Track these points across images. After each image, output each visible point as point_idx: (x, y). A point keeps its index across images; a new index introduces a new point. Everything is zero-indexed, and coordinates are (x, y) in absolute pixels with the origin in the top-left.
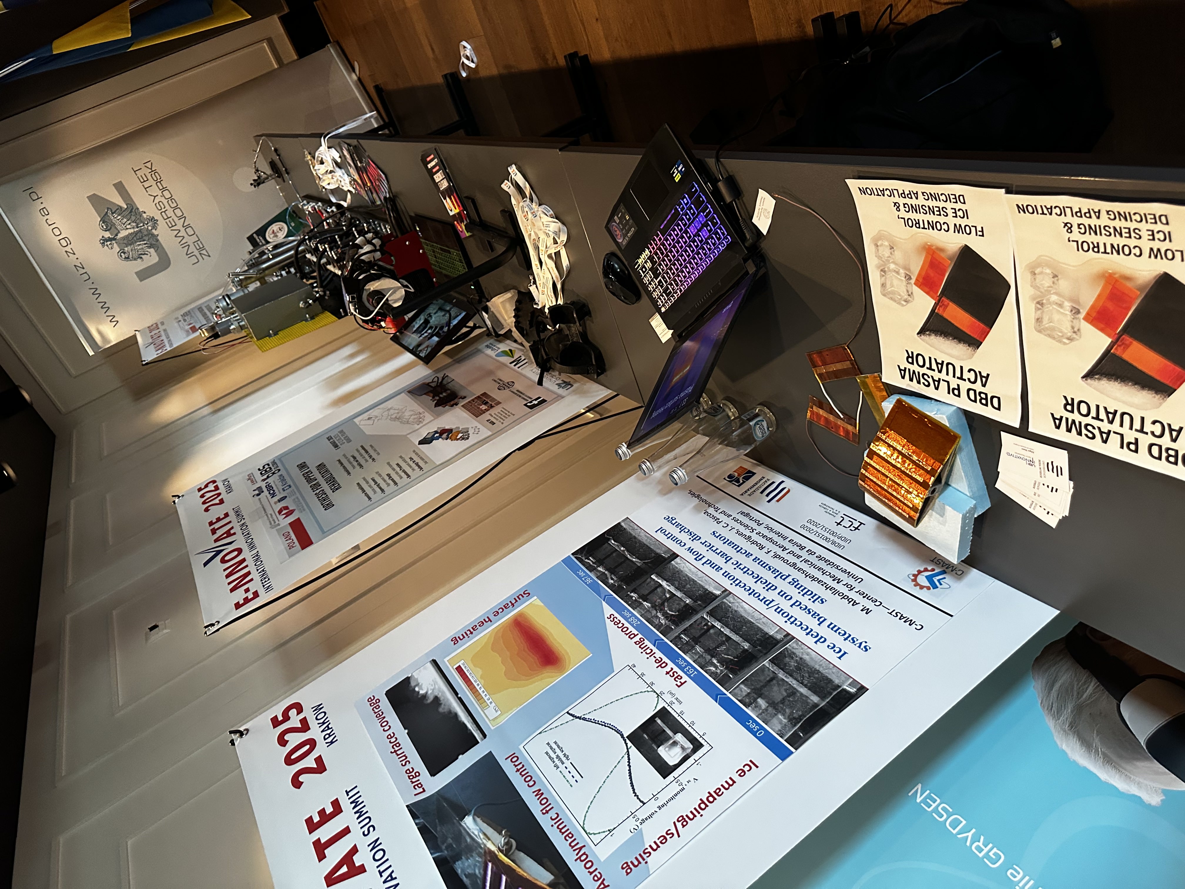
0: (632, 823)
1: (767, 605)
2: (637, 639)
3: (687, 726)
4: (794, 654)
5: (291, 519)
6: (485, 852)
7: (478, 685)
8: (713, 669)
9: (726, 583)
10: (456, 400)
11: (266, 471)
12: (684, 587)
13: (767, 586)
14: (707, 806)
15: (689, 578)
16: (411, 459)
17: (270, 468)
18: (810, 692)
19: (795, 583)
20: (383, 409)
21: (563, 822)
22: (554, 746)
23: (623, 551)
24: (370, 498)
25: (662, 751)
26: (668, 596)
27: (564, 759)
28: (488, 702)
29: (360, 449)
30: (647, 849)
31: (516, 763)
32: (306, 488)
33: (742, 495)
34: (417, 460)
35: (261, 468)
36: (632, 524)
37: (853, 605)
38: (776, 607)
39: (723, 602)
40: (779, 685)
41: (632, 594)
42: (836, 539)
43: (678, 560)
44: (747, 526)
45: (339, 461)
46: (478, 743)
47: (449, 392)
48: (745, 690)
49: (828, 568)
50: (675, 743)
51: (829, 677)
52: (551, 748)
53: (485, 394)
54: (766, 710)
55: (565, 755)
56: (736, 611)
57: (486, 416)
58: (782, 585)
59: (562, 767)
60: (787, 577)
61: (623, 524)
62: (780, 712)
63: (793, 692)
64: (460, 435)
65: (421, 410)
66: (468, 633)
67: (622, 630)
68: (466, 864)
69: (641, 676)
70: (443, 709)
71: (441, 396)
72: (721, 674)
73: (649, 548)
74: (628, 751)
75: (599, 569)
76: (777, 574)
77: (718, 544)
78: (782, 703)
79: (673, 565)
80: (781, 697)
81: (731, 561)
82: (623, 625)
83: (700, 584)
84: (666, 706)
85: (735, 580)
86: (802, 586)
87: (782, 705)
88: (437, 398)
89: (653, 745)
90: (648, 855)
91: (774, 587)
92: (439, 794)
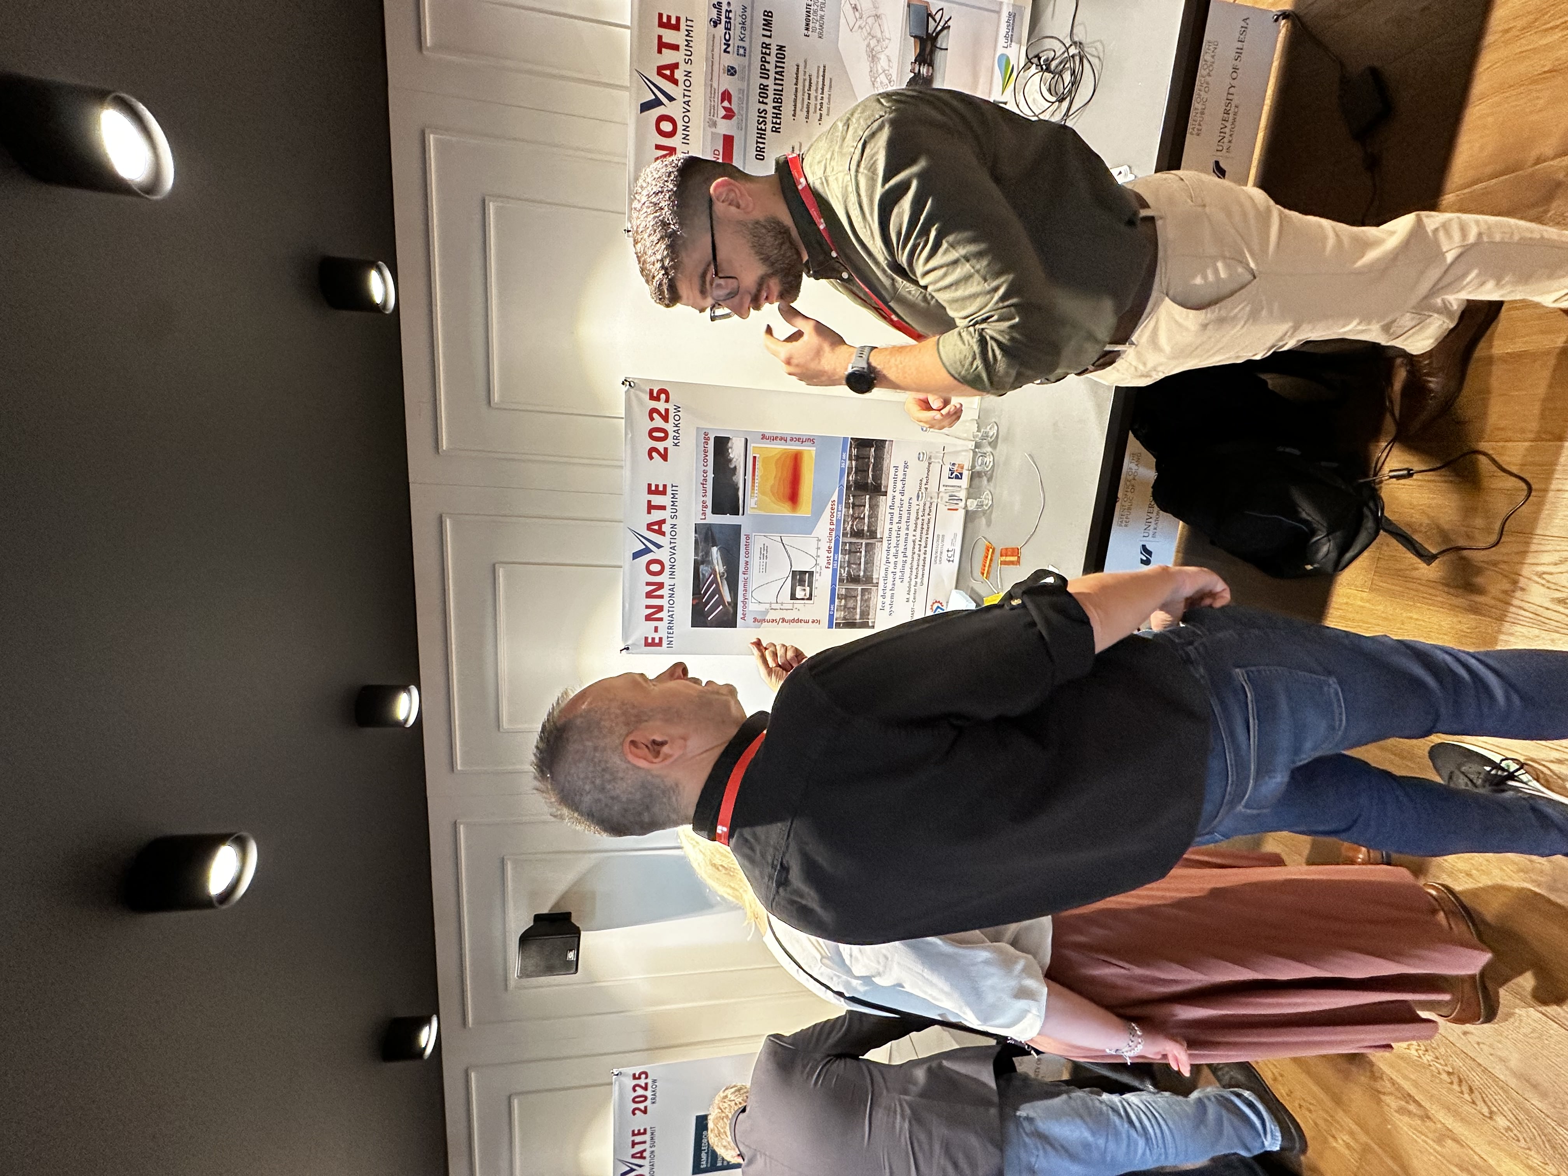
0: (768, 606)
1: (886, 563)
2: (832, 527)
3: (814, 588)
4: (871, 593)
6: (713, 569)
7: (757, 479)
8: (843, 572)
9: (886, 535)
12: (872, 518)
13: (896, 553)
15: (878, 514)
18: (859, 613)
21: (747, 583)
23: (872, 463)
25: (798, 588)
26: (862, 515)
27: (765, 556)
28: (755, 495)
29: (821, 73)
31: (747, 540)
33: (944, 488)
36: (890, 448)
38: (888, 567)
39: (876, 543)
40: (855, 600)
41: (851, 498)
42: (939, 557)
43: (884, 497)
44: (924, 510)
46: (739, 514)
48: (843, 592)
49: (921, 567)
50: (804, 591)
51: (870, 613)
52: (764, 547)
54: (842, 606)
56: (875, 553)
58: (900, 558)
59: (762, 560)
60: (906, 556)
61: (887, 443)
62: (844, 612)
63: (855, 608)
66: (772, 438)
67: (831, 514)
68: (704, 568)
69: (818, 548)
70: (735, 478)
72: (843, 576)
73: (882, 474)
74: (788, 577)
77: (905, 507)
78: (848, 609)
79: (880, 499)
80: (850, 606)
81: (899, 524)
82: (835, 511)
83: (878, 523)
84: (815, 572)
85: (890, 537)
86: (905, 567)
89: (798, 583)
90: (764, 621)
91: (897, 556)
92: (711, 527)
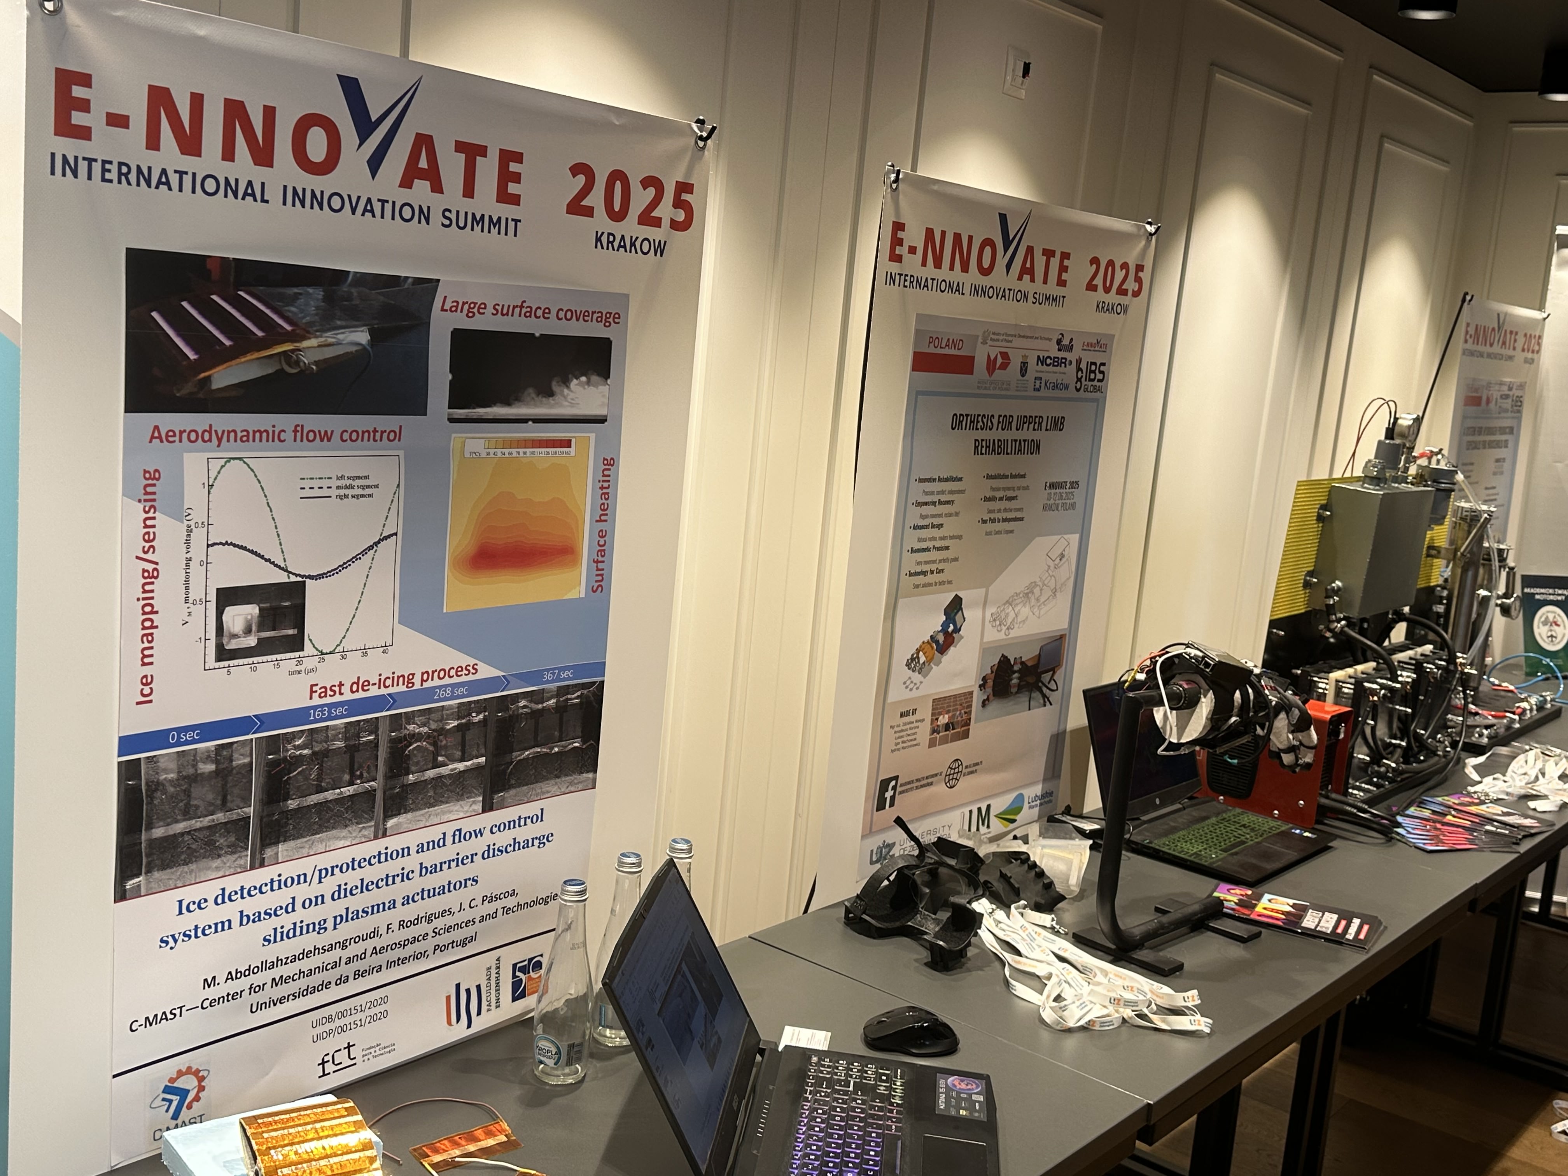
0: (199, 516)
1: (320, 871)
2: (417, 680)
3: (255, 660)
4: (233, 853)
5: (980, 363)
6: (308, 332)
7: (525, 453)
8: (298, 742)
9: (393, 843)
10: (989, 690)
11: (1091, 372)
12: (435, 788)
13: (345, 890)
14: (144, 613)
15: (442, 803)
16: (941, 571)
17: (1091, 380)
18: (171, 833)
19: (321, 927)
20: (1064, 584)
21: (268, 441)
22: (368, 491)
23: (552, 748)
24: (921, 481)
25: (252, 610)
26: (440, 759)
27: (342, 492)
28: (492, 451)
29: (1019, 515)
30: (154, 512)
31: (385, 435)
32: (1017, 409)
33: (498, 960)
34: (930, 578)
35: (1102, 368)
36: (580, 787)
37: (230, 973)
38: (308, 880)
39: (372, 818)
40: (211, 804)
41: (481, 716)
42: (332, 1026)
43: (479, 807)
44: (448, 929)
45: (1023, 476)
46: (449, 408)
47: (1014, 690)
48: (240, 760)
49: (303, 983)
50: (248, 631)
51: (169, 871)
52: (369, 487)
53: (966, 735)
54: (195, 766)
55: (346, 496)
56: (346, 826)
57: (925, 713)
58: (331, 909)
59: (335, 483)
60: (335, 924)
61: (591, 775)
62: (178, 780)
63: (188, 813)
64: (922, 659)
65: (1013, 633)
66: (606, 485)
67: (444, 670)
68: (312, 303)
69: (364, 652)
70: (529, 394)
71: (1016, 675)
72: (284, 746)
73: (527, 785)
74: (286, 571)
75: (553, 701)
76: (350, 916)
77: (457, 874)
78: (185, 791)
79: (477, 795)
80: (193, 795)
81: (417, 872)
82: (450, 677)
83: (420, 809)
84: (301, 654)
85: (389, 857)
86: (308, 932)
87: (183, 788)
88: (1016, 668)
89: (268, 605)
90: (147, 509)
91: (336, 896)
92: (425, 325)
